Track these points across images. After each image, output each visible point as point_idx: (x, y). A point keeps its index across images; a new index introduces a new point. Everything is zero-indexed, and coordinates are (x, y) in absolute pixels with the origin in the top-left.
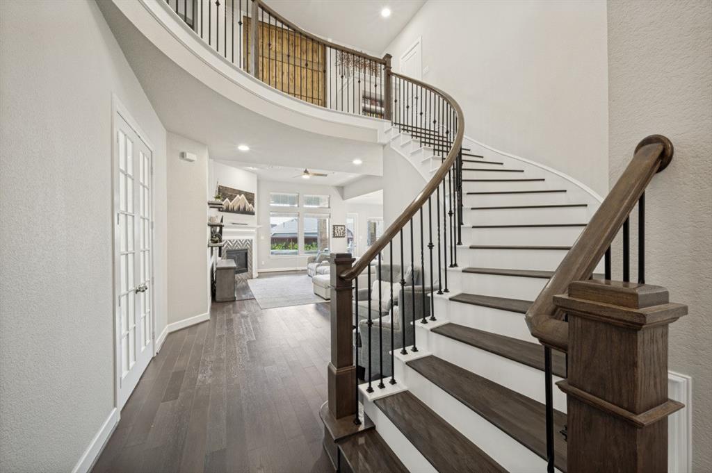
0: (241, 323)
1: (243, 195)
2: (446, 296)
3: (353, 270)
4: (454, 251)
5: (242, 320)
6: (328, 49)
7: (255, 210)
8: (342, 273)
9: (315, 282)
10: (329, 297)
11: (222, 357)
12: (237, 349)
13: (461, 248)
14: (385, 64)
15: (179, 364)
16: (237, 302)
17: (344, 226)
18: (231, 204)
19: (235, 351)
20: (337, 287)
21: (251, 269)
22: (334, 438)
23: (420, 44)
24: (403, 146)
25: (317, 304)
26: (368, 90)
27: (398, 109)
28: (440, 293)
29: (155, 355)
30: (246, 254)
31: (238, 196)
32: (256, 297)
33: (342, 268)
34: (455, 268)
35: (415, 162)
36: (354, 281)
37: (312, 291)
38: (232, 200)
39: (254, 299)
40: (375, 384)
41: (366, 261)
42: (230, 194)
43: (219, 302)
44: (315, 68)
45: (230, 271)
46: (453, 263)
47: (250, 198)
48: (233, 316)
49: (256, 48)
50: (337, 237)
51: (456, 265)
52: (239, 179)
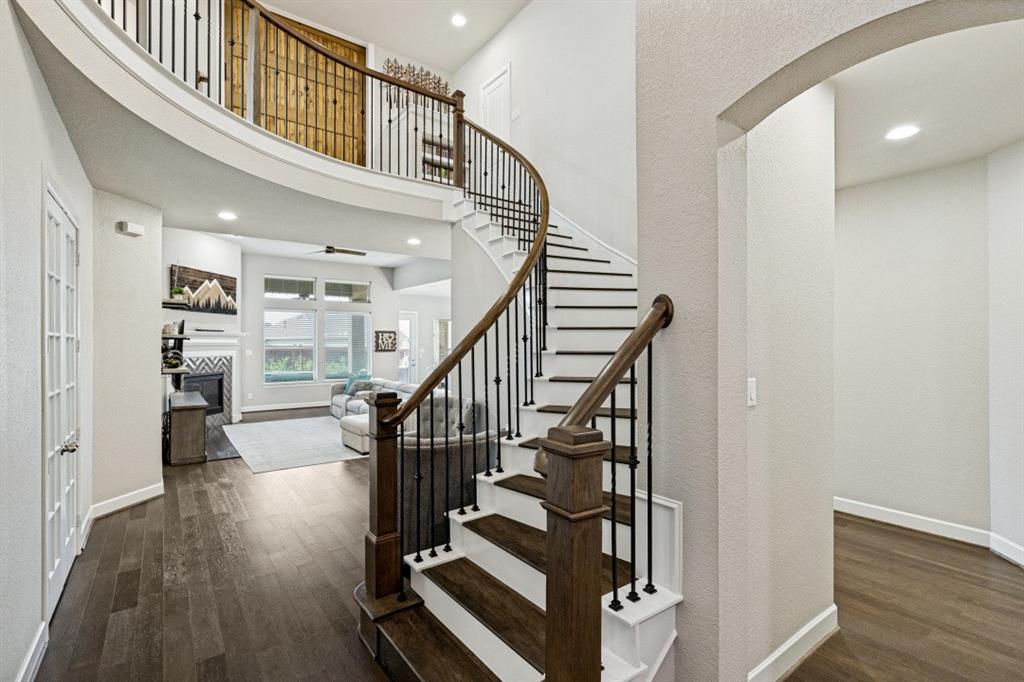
0: (222, 496)
1: (215, 281)
2: (516, 441)
3: (398, 415)
4: (530, 384)
5: (224, 492)
6: (369, 79)
7: (238, 305)
8: (385, 417)
9: (344, 428)
10: (367, 450)
11: (198, 547)
12: (221, 534)
13: (538, 381)
14: (454, 105)
15: (128, 562)
16: (209, 464)
17: (394, 332)
18: (193, 296)
19: (219, 537)
20: (378, 434)
21: (230, 407)
22: (372, 618)
23: (508, 73)
24: (478, 230)
25: (347, 461)
26: (429, 131)
27: (473, 171)
28: (510, 438)
29: (80, 552)
30: (220, 382)
31: (207, 282)
32: (242, 455)
33: (384, 411)
34: (531, 407)
35: (495, 254)
36: (399, 427)
37: (339, 440)
38: (197, 289)
39: (240, 457)
40: (425, 554)
41: (416, 402)
42: (192, 278)
43: (176, 465)
44: (349, 87)
45: (196, 412)
46: (529, 400)
47: (229, 286)
48: (206, 486)
49: (255, 78)
50: (382, 350)
51: (532, 402)
52: (209, 254)
